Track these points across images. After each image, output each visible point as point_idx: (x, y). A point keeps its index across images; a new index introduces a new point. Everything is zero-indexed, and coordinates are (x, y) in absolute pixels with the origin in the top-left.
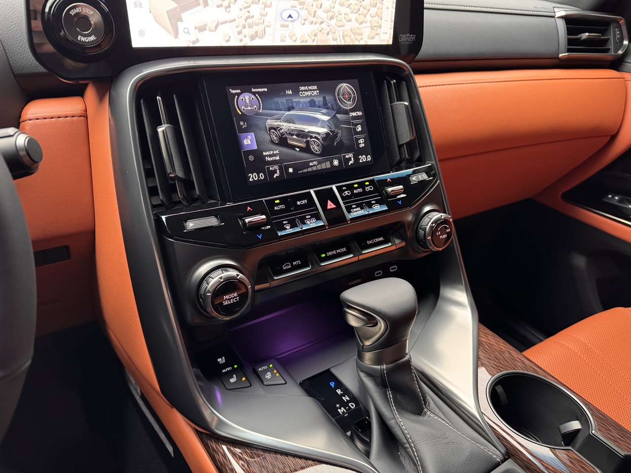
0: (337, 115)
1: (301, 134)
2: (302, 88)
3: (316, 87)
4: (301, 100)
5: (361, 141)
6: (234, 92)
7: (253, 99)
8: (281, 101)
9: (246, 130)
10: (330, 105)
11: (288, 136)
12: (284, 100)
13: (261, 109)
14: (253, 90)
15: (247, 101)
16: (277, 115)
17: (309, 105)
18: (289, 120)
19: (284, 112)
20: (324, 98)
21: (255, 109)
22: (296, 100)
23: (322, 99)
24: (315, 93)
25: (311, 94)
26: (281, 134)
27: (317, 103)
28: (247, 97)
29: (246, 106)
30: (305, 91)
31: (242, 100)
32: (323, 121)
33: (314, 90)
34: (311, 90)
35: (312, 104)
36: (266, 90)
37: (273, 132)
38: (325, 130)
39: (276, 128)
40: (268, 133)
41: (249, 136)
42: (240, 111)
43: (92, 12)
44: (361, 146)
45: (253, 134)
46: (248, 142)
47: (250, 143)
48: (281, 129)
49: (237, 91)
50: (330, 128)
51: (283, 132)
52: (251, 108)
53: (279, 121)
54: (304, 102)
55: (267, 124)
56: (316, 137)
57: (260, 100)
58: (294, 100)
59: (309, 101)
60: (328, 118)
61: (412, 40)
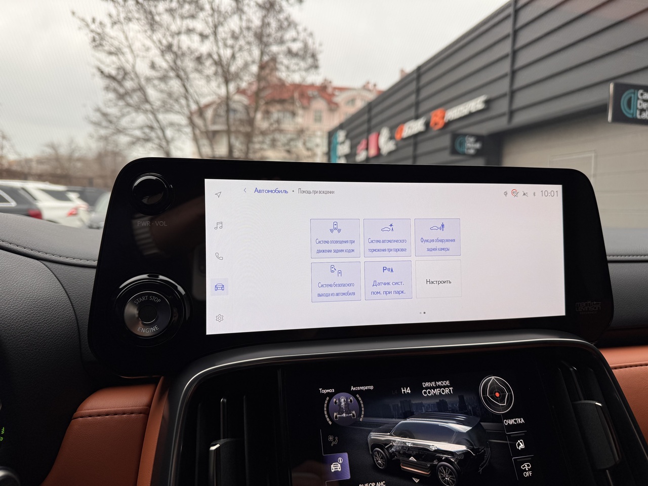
0: (482, 423)
1: (424, 454)
2: (427, 384)
3: (448, 383)
4: (425, 402)
5: (526, 466)
6: (325, 391)
7: (351, 401)
8: (395, 403)
9: (339, 450)
10: (470, 408)
11: (401, 458)
12: (398, 402)
13: (362, 416)
14: (353, 388)
15: (343, 404)
16: (388, 425)
17: (436, 409)
18: (405, 432)
19: (397, 420)
20: (461, 398)
21: (353, 415)
22: (417, 402)
23: (457, 399)
24: (447, 391)
25: (440, 393)
26: (390, 454)
27: (449, 406)
28: (342, 399)
29: (341, 412)
30: (431, 388)
31: (336, 402)
32: (459, 433)
33: (444, 387)
34: (440, 387)
35: (442, 409)
36: (371, 388)
37: (378, 451)
38: (463, 448)
39: (383, 445)
40: (371, 453)
41: (340, 459)
42: (331, 420)
43: (159, 300)
44: (526, 474)
45: (346, 454)
46: (338, 468)
47: (340, 470)
48: (391, 446)
49: (329, 391)
50: (472, 445)
51: (393, 452)
52: (347, 415)
53: (389, 434)
54: (429, 405)
55: (369, 440)
56: (447, 460)
57: (361, 402)
58: (415, 401)
59: (437, 403)
60: (467, 428)
61: (595, 308)
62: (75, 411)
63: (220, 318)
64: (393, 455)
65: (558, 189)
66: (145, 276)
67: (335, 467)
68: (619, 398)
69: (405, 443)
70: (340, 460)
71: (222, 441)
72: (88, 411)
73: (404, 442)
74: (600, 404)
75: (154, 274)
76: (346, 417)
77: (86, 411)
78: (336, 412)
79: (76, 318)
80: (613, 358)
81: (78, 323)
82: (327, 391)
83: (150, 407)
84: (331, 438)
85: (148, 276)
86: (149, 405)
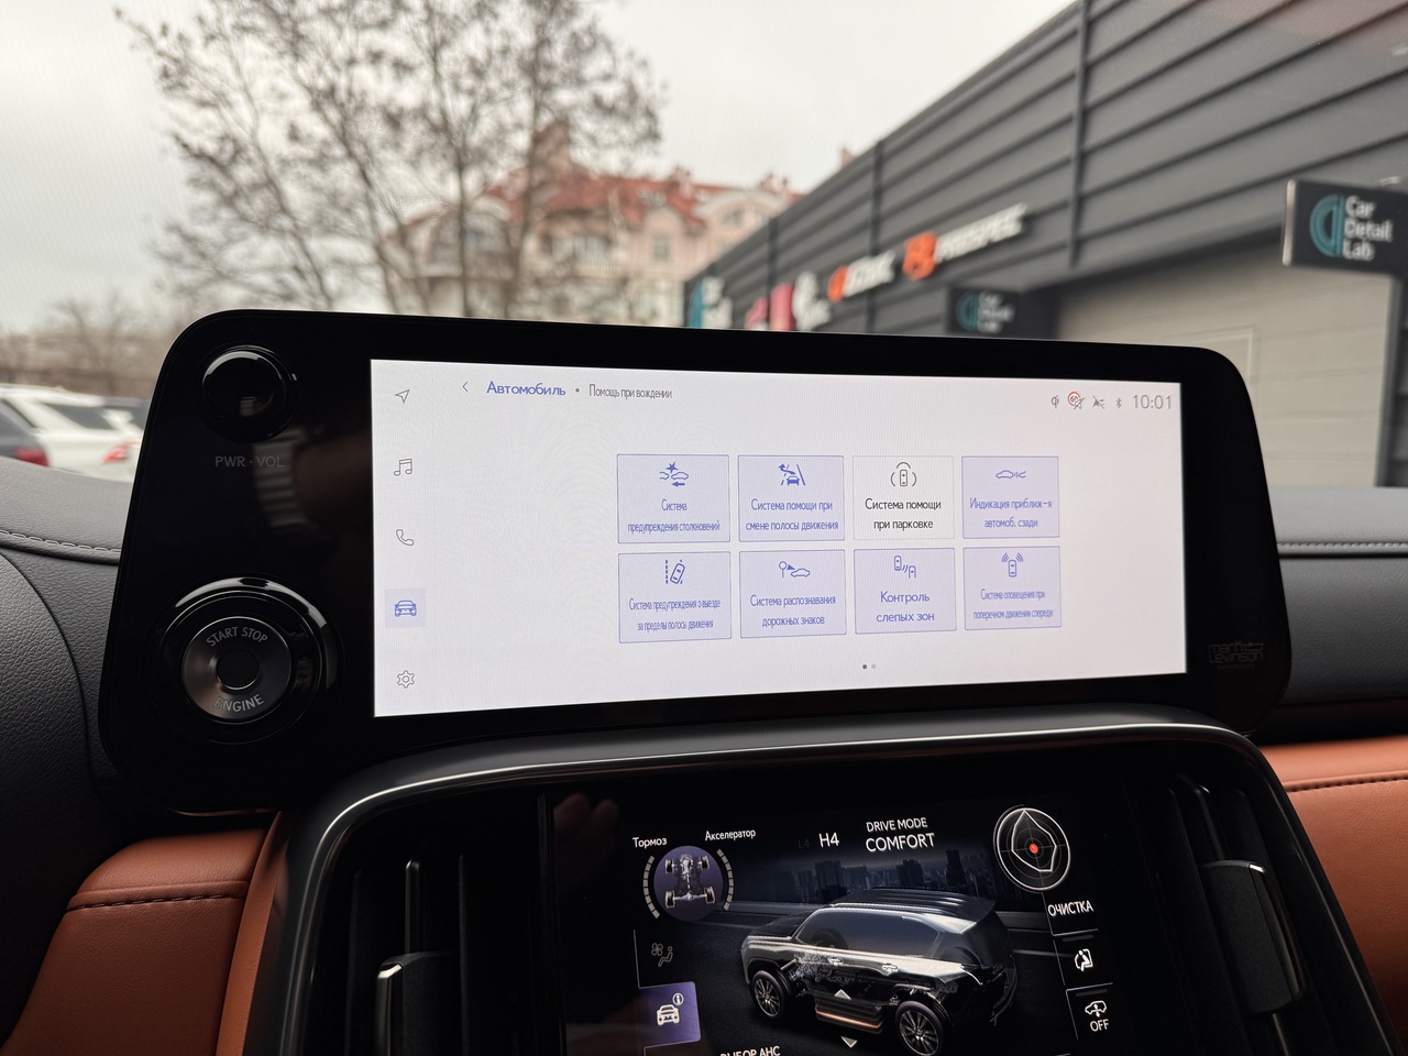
0: (999, 913)
1: (868, 984)
2: (877, 826)
3: (923, 822)
4: (871, 865)
5: (1095, 1008)
6: (645, 844)
7: (705, 865)
8: (803, 868)
9: (674, 975)
10: (972, 878)
11: (816, 993)
12: (810, 866)
13: (729, 899)
14: (709, 836)
15: (686, 871)
16: (784, 919)
17: (897, 881)
18: (827, 934)
19: (808, 907)
20: (953, 858)
21: (710, 897)
22: (854, 866)
23: (942, 859)
24: (921, 840)
25: (905, 845)
26: (792, 983)
27: (927, 874)
28: (685, 861)
29: (680, 891)
30: (884, 834)
31: (669, 868)
32: (948, 936)
33: (915, 832)
34: (905, 832)
35: (910, 881)
36: (752, 834)
37: (765, 979)
38: (955, 968)
39: (776, 963)
40: (748, 982)
41: (678, 995)
42: (658, 907)
43: (264, 638)
44: (1095, 1026)
45: (692, 985)
46: (673, 1017)
47: (677, 1021)
48: (795, 967)
49: (655, 842)
50: (975, 961)
51: (799, 979)
52: (696, 896)
53: (789, 938)
54: (880, 872)
55: (744, 952)
56: (920, 996)
57: (728, 867)
58: (847, 865)
59: (898, 867)
60: (968, 925)
61: (1251, 656)
62: (75, 891)
63: (406, 679)
64: (797, 985)
65: (1172, 391)
66: (234, 582)
67: (667, 1015)
68: (1301, 855)
69: (825, 959)
70: (678, 998)
71: (409, 958)
72: (103, 892)
73: (822, 957)
74: (1260, 869)
75: (254, 577)
76: (694, 902)
77: (99, 892)
78: (669, 891)
79: (79, 679)
80: (1290, 766)
81: (82, 691)
82: (651, 842)
83: (249, 880)
84: (657, 949)
85: (241, 581)
86: (247, 877)
